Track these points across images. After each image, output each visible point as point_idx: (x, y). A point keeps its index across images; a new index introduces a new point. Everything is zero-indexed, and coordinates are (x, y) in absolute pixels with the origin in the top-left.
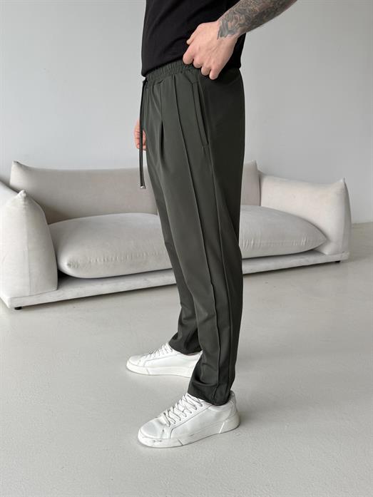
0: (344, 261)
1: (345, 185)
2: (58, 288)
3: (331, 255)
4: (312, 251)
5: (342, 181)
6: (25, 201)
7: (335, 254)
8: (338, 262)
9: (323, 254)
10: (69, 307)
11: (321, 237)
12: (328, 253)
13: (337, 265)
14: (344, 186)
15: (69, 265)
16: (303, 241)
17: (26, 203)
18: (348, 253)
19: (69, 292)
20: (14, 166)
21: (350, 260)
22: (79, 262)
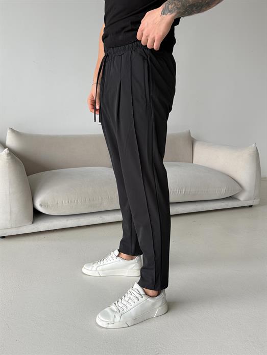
0: (256, 206)
1: (257, 148)
2: (33, 223)
3: (245, 201)
4: (231, 198)
5: (254, 145)
6: (8, 156)
7: (249, 200)
8: (251, 206)
9: (239, 200)
10: (42, 236)
11: (238, 187)
12: (243, 199)
13: (250, 209)
14: (255, 149)
15: (41, 205)
16: (223, 190)
17: (9, 157)
18: (259, 200)
19: (42, 225)
20: (9, 131)
21: (259, 205)
22: (49, 203)
